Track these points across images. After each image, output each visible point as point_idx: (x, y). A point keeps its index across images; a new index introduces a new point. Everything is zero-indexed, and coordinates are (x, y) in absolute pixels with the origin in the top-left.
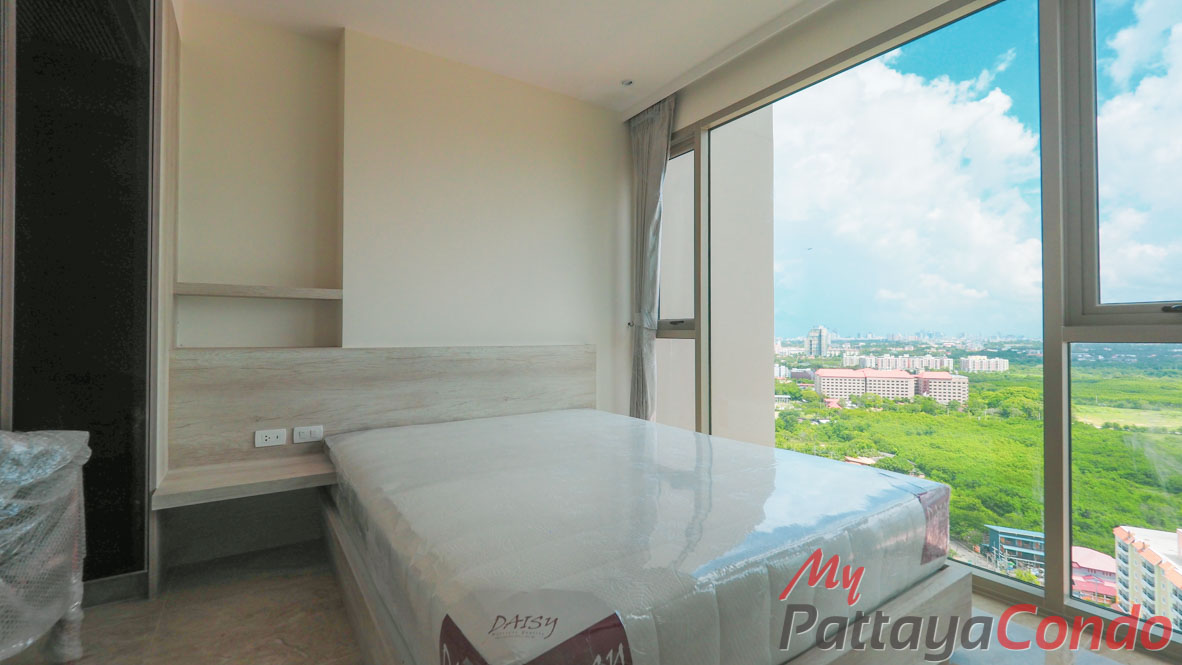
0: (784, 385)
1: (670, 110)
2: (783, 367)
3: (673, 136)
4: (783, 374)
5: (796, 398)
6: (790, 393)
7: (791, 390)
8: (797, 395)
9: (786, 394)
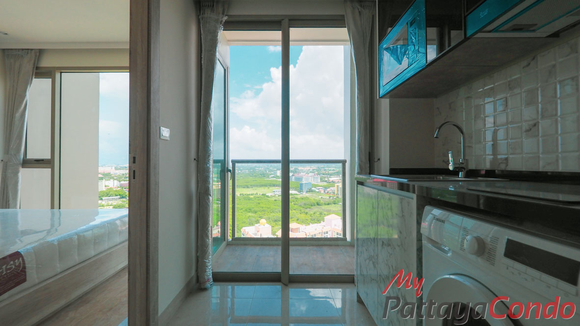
0: (116, 191)
1: (36, 56)
2: (116, 181)
3: (37, 68)
4: (115, 184)
5: (123, 197)
6: (120, 195)
7: (120, 193)
8: (124, 196)
9: (117, 196)
